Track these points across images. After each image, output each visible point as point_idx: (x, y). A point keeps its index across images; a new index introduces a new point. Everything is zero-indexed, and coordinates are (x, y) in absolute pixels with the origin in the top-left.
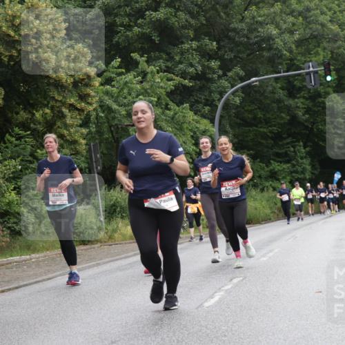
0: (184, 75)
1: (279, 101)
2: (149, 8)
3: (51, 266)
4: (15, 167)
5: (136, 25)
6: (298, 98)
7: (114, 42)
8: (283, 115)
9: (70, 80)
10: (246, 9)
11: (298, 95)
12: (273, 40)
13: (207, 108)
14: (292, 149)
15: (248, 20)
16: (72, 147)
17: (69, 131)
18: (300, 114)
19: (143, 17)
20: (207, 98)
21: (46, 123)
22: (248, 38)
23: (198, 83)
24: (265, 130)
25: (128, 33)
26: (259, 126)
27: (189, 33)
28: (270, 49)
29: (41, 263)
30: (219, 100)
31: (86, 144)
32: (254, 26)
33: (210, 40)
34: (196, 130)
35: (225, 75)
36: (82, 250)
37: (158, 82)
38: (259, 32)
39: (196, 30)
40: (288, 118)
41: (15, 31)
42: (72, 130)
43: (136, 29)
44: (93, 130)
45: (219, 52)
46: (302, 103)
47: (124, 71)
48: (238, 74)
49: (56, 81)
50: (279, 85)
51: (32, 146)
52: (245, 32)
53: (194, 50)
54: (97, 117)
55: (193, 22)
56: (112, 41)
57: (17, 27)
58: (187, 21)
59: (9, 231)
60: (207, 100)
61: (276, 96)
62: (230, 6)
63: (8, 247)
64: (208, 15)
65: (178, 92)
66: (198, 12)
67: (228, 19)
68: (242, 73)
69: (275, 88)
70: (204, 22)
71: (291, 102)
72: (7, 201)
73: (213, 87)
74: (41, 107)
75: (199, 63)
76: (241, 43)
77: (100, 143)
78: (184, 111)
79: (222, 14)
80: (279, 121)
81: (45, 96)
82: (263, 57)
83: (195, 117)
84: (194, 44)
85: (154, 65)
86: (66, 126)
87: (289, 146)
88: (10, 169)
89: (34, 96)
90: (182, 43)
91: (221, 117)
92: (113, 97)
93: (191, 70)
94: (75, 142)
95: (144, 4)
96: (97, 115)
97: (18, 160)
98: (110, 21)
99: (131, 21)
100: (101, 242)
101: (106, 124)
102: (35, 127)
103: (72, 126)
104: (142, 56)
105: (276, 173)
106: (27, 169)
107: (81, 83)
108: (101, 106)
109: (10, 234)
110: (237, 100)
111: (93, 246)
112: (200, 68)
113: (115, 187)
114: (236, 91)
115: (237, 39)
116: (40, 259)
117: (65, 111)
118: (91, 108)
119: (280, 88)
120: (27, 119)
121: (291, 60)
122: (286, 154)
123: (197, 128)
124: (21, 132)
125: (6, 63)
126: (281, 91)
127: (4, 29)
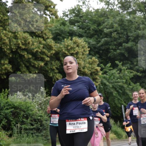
0: (138, 71)
2: (124, 42)
5: (118, 49)
7: (108, 56)
9: (89, 72)
19: (121, 46)
23: (144, 74)
25: (114, 53)
37: (126, 74)
41: (68, 52)
47: (112, 68)
49: (83, 72)
54: (100, 88)
57: (69, 50)
65: (135, 78)
78: (137, 86)
85: (125, 66)
92: (107, 79)
93: (141, 69)
95: (122, 40)
98: (107, 47)
99: (116, 47)
101: (103, 91)
104: (120, 62)
107: (94, 73)
108: (102, 83)
118: (97, 84)
127: (64, 51)
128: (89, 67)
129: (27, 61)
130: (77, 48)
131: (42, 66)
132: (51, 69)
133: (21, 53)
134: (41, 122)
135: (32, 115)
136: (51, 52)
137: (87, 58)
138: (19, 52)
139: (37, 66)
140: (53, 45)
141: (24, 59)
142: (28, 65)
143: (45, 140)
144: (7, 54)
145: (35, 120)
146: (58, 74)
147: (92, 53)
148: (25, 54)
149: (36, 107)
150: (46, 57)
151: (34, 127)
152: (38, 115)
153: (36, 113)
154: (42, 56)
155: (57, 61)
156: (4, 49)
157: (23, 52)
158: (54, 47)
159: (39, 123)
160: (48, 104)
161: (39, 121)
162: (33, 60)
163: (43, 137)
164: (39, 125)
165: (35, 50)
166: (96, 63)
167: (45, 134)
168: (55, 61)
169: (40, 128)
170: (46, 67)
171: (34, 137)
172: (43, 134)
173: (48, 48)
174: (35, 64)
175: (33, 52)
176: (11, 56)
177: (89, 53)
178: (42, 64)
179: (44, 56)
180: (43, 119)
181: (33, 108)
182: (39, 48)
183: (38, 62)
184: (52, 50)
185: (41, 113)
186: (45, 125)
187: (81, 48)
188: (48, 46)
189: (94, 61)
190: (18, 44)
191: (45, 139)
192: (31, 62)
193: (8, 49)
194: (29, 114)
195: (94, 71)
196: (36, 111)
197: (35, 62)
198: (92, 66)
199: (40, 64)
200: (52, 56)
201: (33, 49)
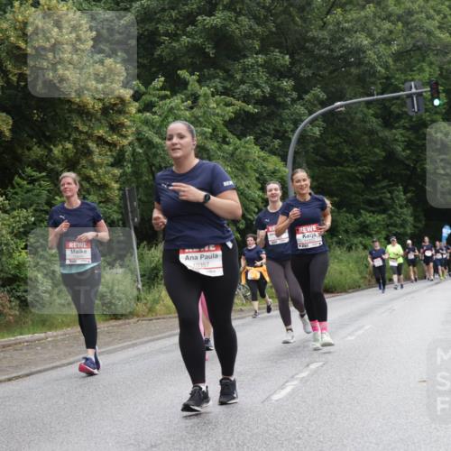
0: (246, 98)
1: (372, 132)
2: (201, 11)
3: (72, 346)
4: (26, 218)
5: (185, 33)
6: (396, 128)
7: (155, 56)
8: (377, 150)
9: (99, 106)
10: (328, 13)
11: (397, 125)
12: (365, 52)
13: (277, 142)
14: (389, 195)
15: (331, 27)
16: (101, 192)
17: (97, 171)
18: (399, 149)
19: (193, 23)
20: (278, 128)
21: (67, 162)
22: (331, 50)
23: (266, 108)
24: (353, 170)
25: (174, 44)
26: (346, 164)
27: (254, 44)
28: (359, 64)
29: (60, 344)
30: (293, 131)
31: (120, 189)
32: (339, 34)
33: (280, 52)
34: (263, 170)
35: (300, 98)
36: (113, 326)
37: (213, 108)
38: (345, 42)
39: (262, 40)
40: (384, 154)
42: (100, 171)
43: (185, 39)
44: (129, 170)
45: (293, 69)
46: (401, 134)
47: (168, 93)
48: (317, 97)
49: (79, 106)
50: (371, 112)
51: (48, 191)
52: (328, 42)
53: (261, 66)
54: (134, 154)
55: (259, 29)
56: (153, 55)
58: (251, 28)
59: (18, 302)
60: (277, 131)
61: (368, 126)
62: (308, 9)
63: (16, 322)
64: (279, 21)
65: (240, 120)
66: (265, 17)
67: (304, 25)
68: (323, 96)
69: (365, 115)
70: (274, 29)
71: (387, 133)
72: (16, 263)
73: (286, 113)
74: (60, 141)
75: (266, 83)
76: (321, 57)
77: (137, 187)
78: (247, 145)
79: (297, 19)
80: (372, 159)
81: (66, 126)
82: (351, 74)
83: (262, 154)
84: (261, 58)
85: (208, 86)
86: (93, 166)
87: (385, 190)
88: (19, 221)
89: (51, 126)
90: (245, 56)
91: (296, 153)
92: (153, 127)
93: (257, 92)
94: (104, 186)
95: (195, 6)
96: (134, 150)
97: (31, 210)
98: (150, 28)
99: (178, 29)
100: (138, 316)
101: (146, 163)
102: (52, 166)
103: (101, 165)
104: (192, 74)
105: (367, 226)
106: (42, 221)
107: (112, 109)
108: (139, 140)
109: (20, 306)
110: (317, 131)
111: (127, 321)
112: (268, 89)
113: (157, 245)
114: (316, 119)
115: (316, 51)
116: (59, 338)
117: (92, 145)
118: (125, 142)
119: (373, 115)
120: (42, 156)
121: (388, 78)
122: (381, 202)
123: (264, 167)
124: (34, 173)
125: (15, 84)
126: (374, 120)
127: (12, 39)
195: (113, 101)
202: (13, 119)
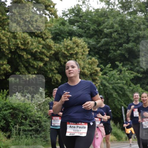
0: (138, 72)
7: (108, 57)
9: (89, 73)
13: (147, 86)
19: (122, 46)
23: (145, 75)
25: (115, 53)
37: (127, 75)
41: (67, 52)
43: (119, 52)
47: (112, 69)
49: (83, 73)
54: (99, 89)
65: (135, 79)
78: (137, 87)
83: (142, 90)
85: (125, 67)
92: (106, 80)
93: (142, 70)
95: (123, 41)
98: (107, 48)
99: (116, 48)
101: (103, 92)
104: (120, 63)
107: (93, 74)
108: (101, 84)
112: (146, 69)
118: (97, 85)
125: (63, 65)
127: (63, 51)
128: (89, 68)
129: (26, 61)
130: (77, 48)
131: (41, 66)
132: (50, 69)
133: (21, 53)
134: (40, 123)
135: (31, 116)
136: (51, 52)
137: (86, 58)
138: (18, 52)
139: (36, 66)
140: (53, 45)
141: (23, 59)
142: (27, 65)
143: (44, 142)
144: (6, 54)
145: (34, 121)
146: (57, 75)
147: (92, 53)
148: (24, 54)
149: (35, 108)
150: (45, 57)
151: (33, 128)
152: (37, 116)
153: (35, 114)
154: (41, 56)
155: (56, 62)
156: (3, 49)
157: (22, 53)
158: (53, 47)
159: (38, 125)
160: (47, 105)
161: (37, 122)
162: (32, 60)
163: (42, 138)
164: (38, 127)
165: (35, 50)
166: (95, 64)
167: (44, 135)
168: (54, 61)
169: (39, 129)
170: (45, 68)
171: (33, 138)
172: (42, 135)
173: (47, 48)
174: (34, 64)
175: (32, 52)
176: (9, 56)
177: (89, 53)
178: (41, 64)
179: (44, 57)
180: (42, 120)
181: (32, 109)
182: (38, 48)
183: (37, 62)
184: (52, 50)
185: (40, 114)
186: (44, 127)
187: (81, 48)
188: (47, 47)
189: (93, 61)
190: (17, 44)
191: (44, 140)
192: (30, 62)
193: (7, 49)
194: (28, 115)
195: (94, 71)
196: (35, 112)
197: (35, 63)
198: (92, 67)
199: (39, 65)
200: (51, 56)
201: (33, 49)
202: (62, 76)
